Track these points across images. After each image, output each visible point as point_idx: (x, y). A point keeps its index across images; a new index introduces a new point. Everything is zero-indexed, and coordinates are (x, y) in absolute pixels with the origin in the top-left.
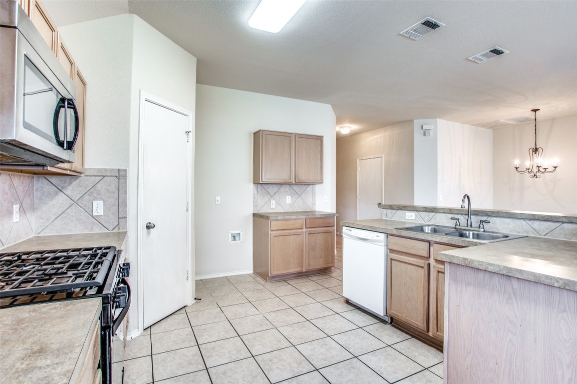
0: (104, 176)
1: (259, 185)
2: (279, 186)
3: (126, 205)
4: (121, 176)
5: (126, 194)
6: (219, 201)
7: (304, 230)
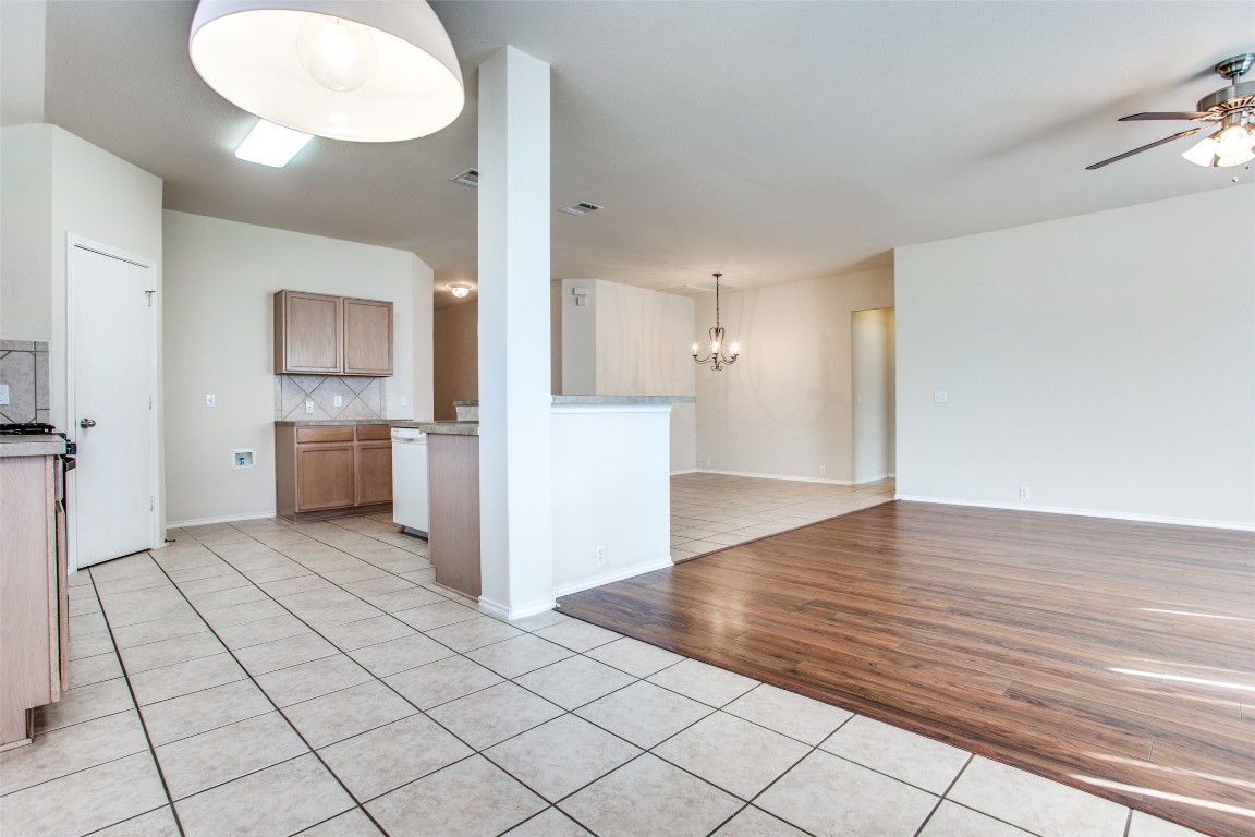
0: (10, 351)
1: (285, 377)
2: (320, 379)
3: (48, 392)
4: (38, 352)
5: (48, 376)
6: (214, 402)
7: (355, 443)
